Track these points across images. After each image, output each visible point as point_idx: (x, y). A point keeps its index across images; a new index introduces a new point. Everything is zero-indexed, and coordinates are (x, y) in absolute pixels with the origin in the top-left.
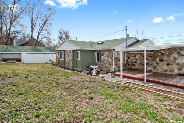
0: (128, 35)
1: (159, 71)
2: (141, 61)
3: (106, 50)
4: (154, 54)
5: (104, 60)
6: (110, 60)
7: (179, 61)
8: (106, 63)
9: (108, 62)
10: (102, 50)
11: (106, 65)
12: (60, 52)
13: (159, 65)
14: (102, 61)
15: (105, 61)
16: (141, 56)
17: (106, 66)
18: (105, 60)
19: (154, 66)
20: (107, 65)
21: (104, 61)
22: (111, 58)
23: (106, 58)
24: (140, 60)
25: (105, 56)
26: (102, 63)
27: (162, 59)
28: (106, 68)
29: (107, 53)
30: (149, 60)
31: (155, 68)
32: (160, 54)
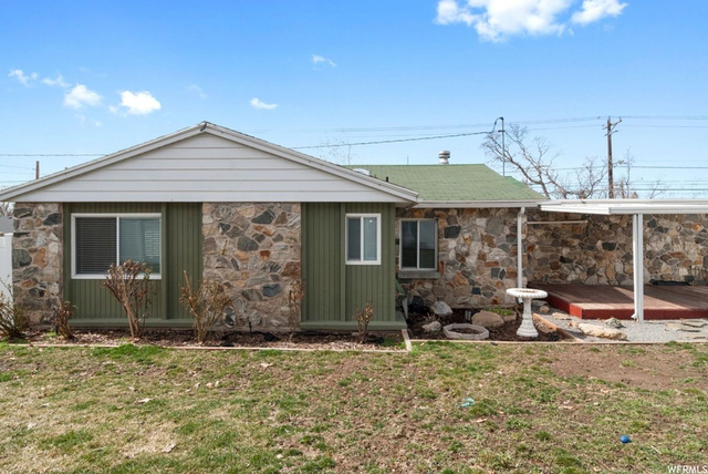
0: (446, 155)
1: (604, 281)
2: (547, 251)
3: (472, 210)
4: (587, 227)
5: (462, 257)
6: (496, 255)
7: (654, 244)
8: (478, 270)
9: (488, 265)
10: (447, 210)
11: (476, 278)
12: (74, 215)
13: (604, 261)
14: (451, 263)
15: (472, 260)
16: (546, 235)
17: (472, 283)
18: (467, 254)
19: (587, 265)
20: (484, 278)
21: (463, 260)
22: (504, 247)
23: (476, 247)
24: (543, 250)
25: (471, 239)
26: (450, 274)
27: (611, 242)
28: (476, 291)
29: (481, 222)
30: (574, 247)
31: (591, 272)
32: (606, 227)
